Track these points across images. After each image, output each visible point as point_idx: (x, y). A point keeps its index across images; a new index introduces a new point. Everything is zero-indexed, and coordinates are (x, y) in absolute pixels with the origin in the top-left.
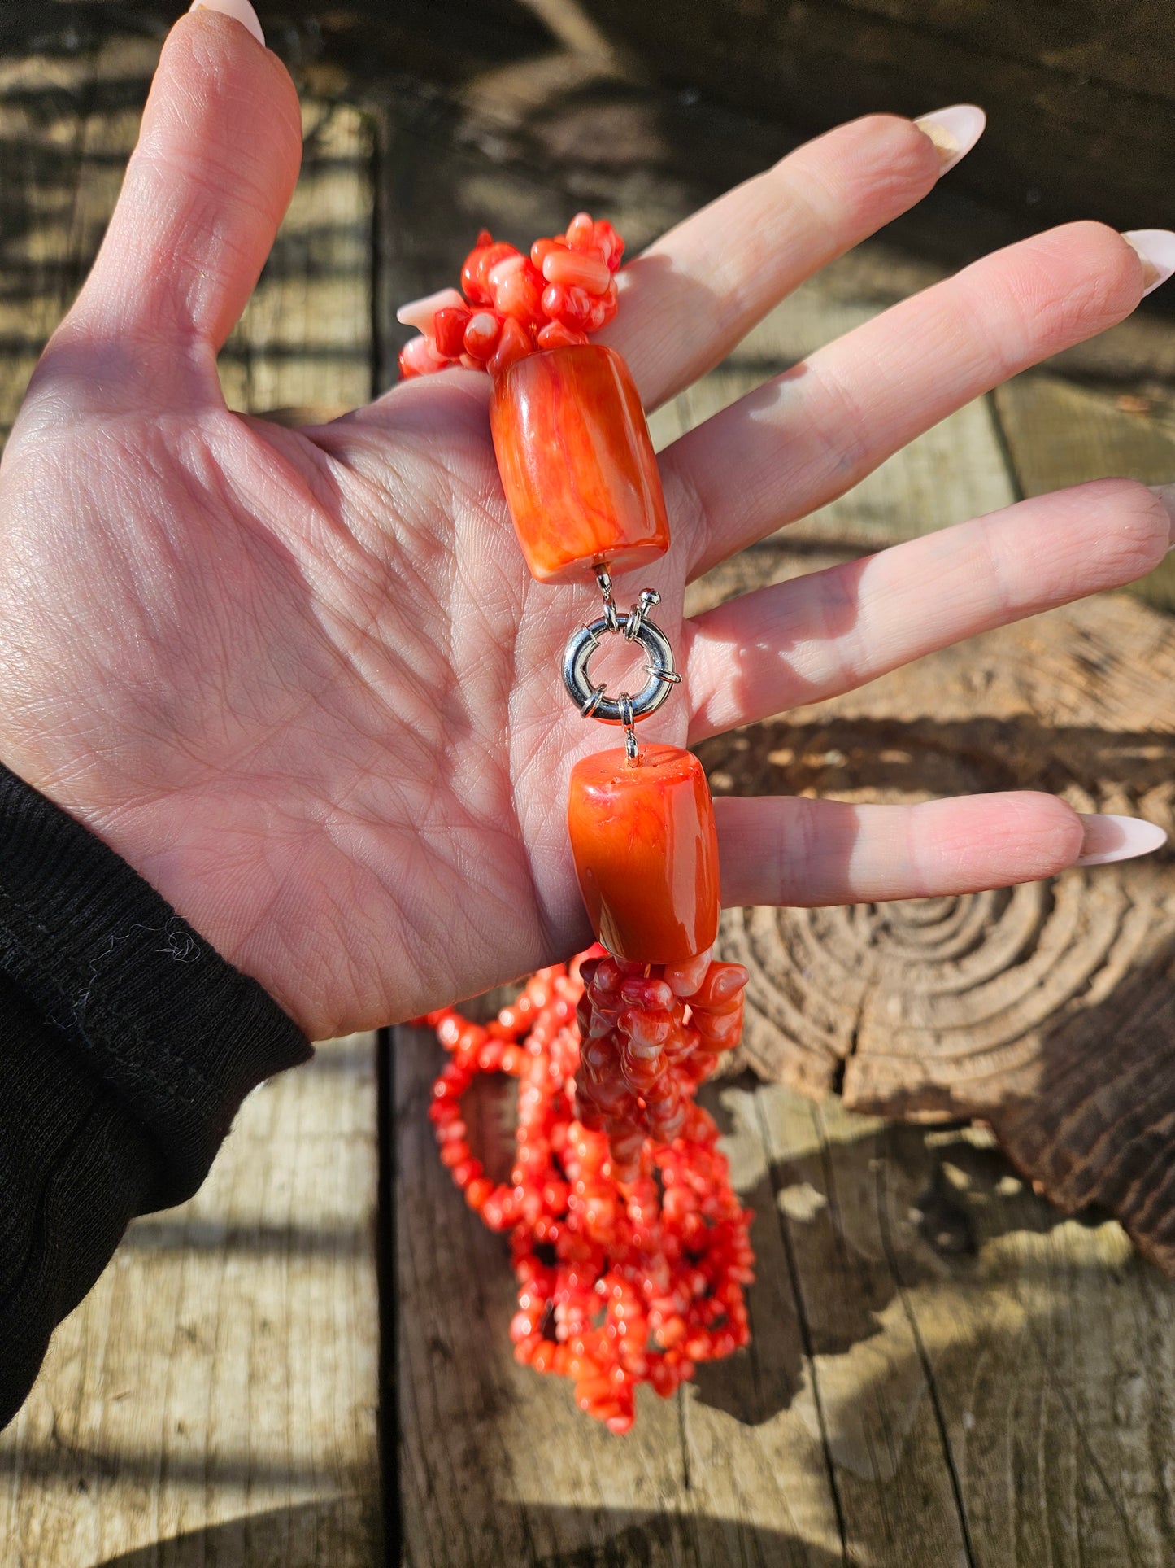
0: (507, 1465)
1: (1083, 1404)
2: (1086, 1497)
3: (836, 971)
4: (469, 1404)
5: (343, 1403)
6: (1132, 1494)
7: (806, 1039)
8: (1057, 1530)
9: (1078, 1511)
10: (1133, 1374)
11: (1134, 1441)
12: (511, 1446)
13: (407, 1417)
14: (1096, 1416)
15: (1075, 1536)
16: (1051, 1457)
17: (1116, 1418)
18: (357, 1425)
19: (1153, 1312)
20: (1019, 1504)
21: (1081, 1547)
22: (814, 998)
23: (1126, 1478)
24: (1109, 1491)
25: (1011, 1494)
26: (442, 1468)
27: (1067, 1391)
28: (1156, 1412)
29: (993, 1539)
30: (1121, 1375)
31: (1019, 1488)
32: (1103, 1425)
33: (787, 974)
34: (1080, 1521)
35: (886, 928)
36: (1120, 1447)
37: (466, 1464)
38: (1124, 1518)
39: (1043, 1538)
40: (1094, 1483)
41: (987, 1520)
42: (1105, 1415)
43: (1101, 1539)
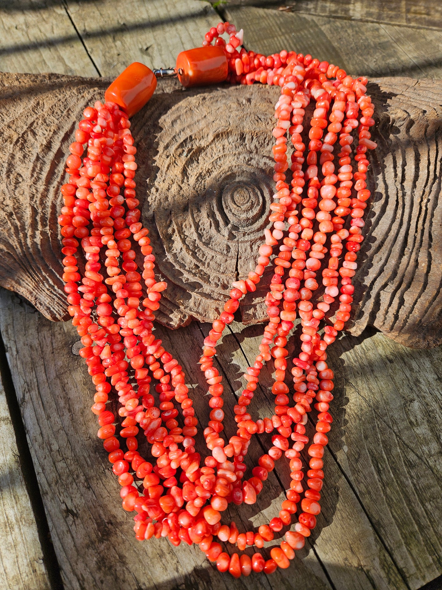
0: (122, 559)
1: (395, 422)
2: (410, 465)
3: (219, 258)
4: (94, 536)
5: (24, 562)
6: (430, 455)
7: (215, 296)
8: (402, 485)
9: (409, 472)
10: (412, 401)
11: (423, 430)
12: (122, 549)
13: (61, 556)
14: (402, 425)
15: (411, 485)
16: (388, 453)
17: (411, 423)
18: (35, 571)
19: (411, 370)
20: (381, 480)
21: (416, 489)
22: (213, 275)
23: (425, 448)
24: (419, 458)
25: (376, 477)
26: (87, 575)
27: (385, 418)
28: (428, 414)
29: (375, 501)
30: (407, 402)
31: (379, 472)
32: (407, 428)
33: (197, 267)
34: (412, 477)
35: (235, 228)
36: (417, 436)
37: (99, 569)
38: (430, 468)
39: (397, 492)
40: (412, 457)
41: (369, 493)
42: (406, 423)
43: (424, 482)
